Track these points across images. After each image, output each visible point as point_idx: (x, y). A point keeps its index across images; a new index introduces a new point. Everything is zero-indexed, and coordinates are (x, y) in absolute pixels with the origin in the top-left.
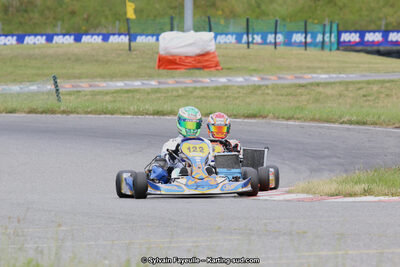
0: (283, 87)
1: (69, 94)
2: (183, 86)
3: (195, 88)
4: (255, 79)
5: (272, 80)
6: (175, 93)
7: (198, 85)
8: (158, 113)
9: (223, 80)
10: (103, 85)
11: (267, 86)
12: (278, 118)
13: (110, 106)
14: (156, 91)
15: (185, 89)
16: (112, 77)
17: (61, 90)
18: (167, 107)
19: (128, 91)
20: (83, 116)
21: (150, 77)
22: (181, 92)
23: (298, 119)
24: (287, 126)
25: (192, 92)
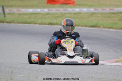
0: (105, 14)
1: (9, 14)
2: (60, 12)
3: (66, 13)
4: (92, 10)
5: (100, 10)
6: (57, 15)
7: (67, 12)
8: (50, 24)
9: (77, 10)
10: (23, 10)
11: (98, 13)
12: (105, 28)
13: (29, 20)
14: (47, 14)
15: (61, 13)
16: (27, 7)
17: (6, 12)
18: (55, 21)
19: (35, 14)
20: (17, 24)
21: (44, 7)
22: (59, 15)
23: (114, 28)
24: (110, 32)
25: (64, 15)
